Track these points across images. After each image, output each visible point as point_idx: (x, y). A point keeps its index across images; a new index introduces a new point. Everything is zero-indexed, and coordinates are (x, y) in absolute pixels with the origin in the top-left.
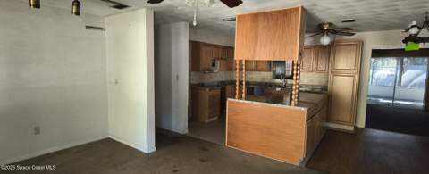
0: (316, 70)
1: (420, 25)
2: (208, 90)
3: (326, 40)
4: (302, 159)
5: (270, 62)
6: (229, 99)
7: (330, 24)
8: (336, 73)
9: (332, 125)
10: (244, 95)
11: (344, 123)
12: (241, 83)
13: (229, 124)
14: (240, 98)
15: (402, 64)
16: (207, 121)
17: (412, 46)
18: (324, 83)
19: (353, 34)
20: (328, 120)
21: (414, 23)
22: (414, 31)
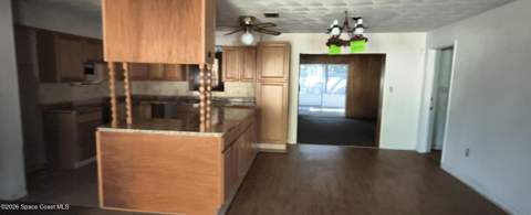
0: (243, 79)
1: (342, 25)
2: (74, 113)
3: (248, 39)
4: (219, 206)
5: (183, 66)
6: (101, 129)
7: (252, 18)
8: (264, 81)
9: (263, 146)
10: (129, 120)
11: (275, 142)
12: (121, 100)
13: (103, 170)
14: (122, 124)
15: (327, 71)
16: (77, 165)
17: (334, 50)
18: (252, 94)
19: (279, 34)
20: (259, 140)
21: (336, 23)
22: (336, 32)
